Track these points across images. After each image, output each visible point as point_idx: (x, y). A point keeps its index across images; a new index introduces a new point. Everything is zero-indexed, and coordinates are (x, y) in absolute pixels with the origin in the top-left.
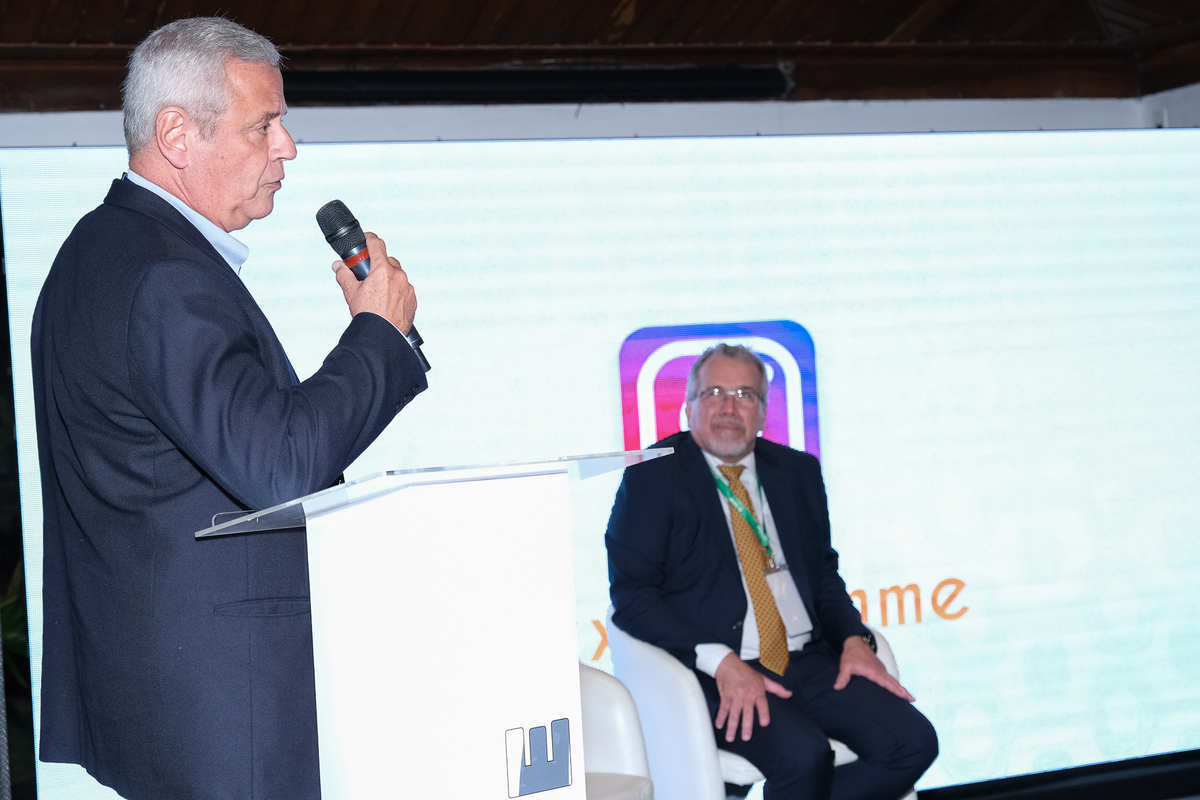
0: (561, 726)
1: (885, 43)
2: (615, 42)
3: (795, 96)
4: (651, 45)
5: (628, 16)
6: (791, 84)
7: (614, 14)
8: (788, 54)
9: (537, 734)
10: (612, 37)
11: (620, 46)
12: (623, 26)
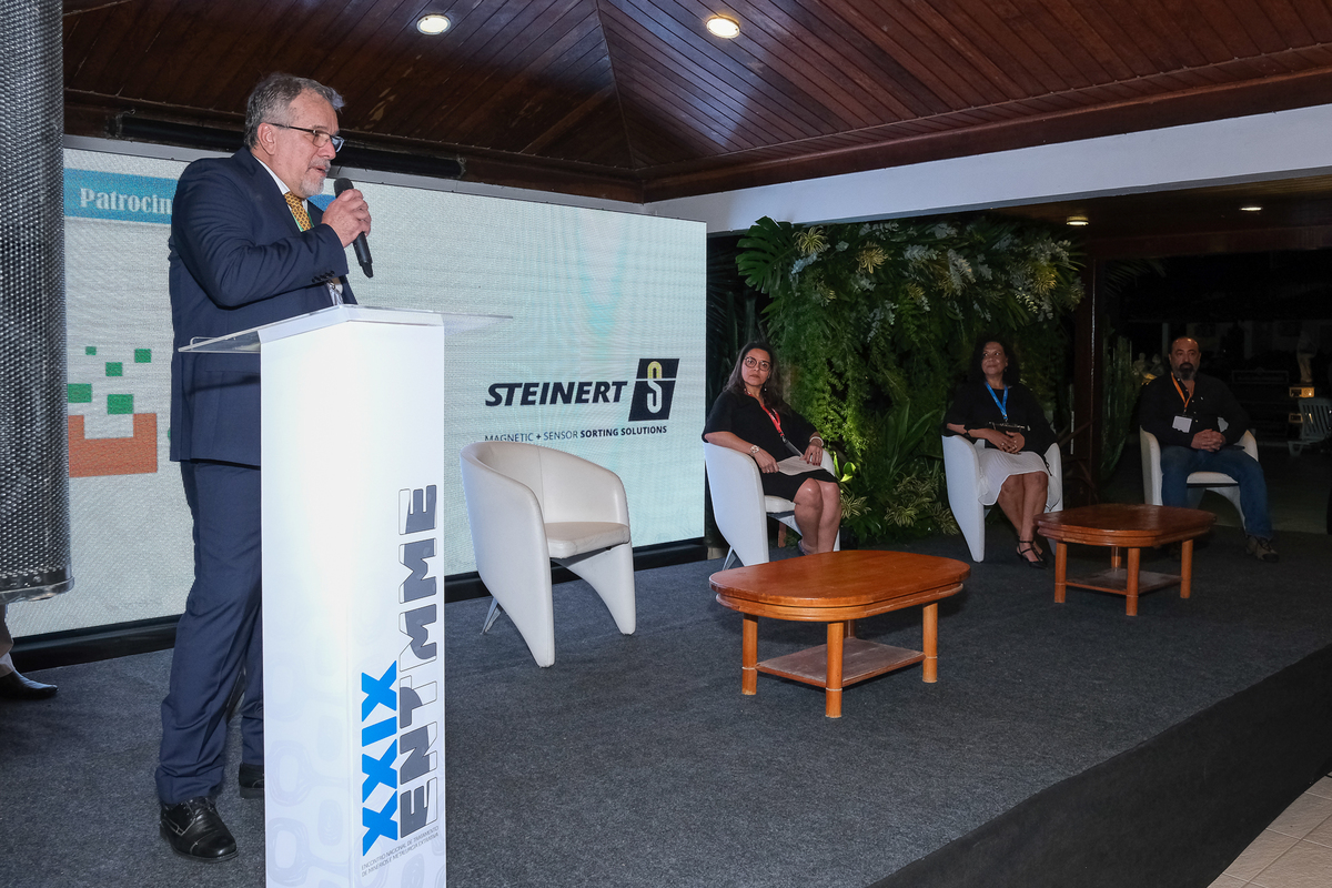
0: (432, 490)
1: (518, 153)
2: (369, 130)
3: (464, 178)
4: (388, 136)
5: (378, 115)
6: (464, 170)
7: (371, 112)
8: (462, 154)
9: (418, 493)
10: (367, 127)
11: (372, 133)
12: (374, 121)
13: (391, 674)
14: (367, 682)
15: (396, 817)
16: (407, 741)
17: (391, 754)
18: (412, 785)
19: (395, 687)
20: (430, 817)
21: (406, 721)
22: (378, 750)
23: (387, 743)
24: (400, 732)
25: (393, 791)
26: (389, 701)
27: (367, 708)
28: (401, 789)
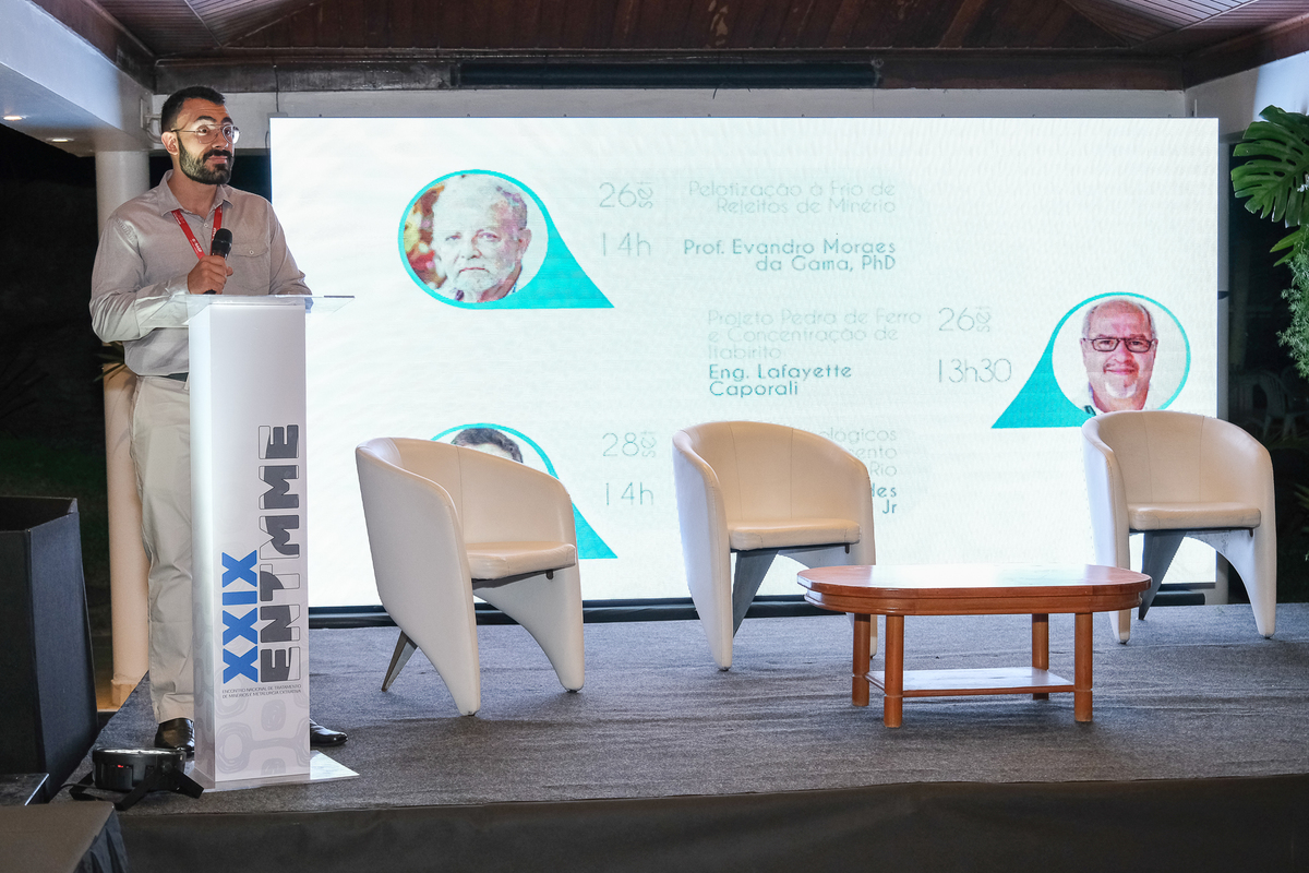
0: (293, 428)
1: (936, 48)
3: (880, 85)
4: (751, 49)
5: (722, 28)
6: (878, 76)
7: (712, 28)
8: (878, 55)
9: (278, 431)
10: (718, 43)
11: (727, 49)
12: (722, 36)
13: (252, 559)
14: (227, 560)
15: (257, 664)
16: (266, 613)
17: (252, 617)
18: (274, 646)
19: (255, 569)
20: (292, 674)
21: (267, 596)
22: (240, 611)
23: (249, 608)
24: (260, 604)
25: (253, 645)
26: (251, 578)
27: (227, 579)
28: (261, 646)
